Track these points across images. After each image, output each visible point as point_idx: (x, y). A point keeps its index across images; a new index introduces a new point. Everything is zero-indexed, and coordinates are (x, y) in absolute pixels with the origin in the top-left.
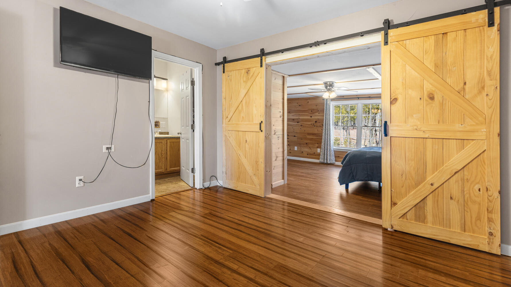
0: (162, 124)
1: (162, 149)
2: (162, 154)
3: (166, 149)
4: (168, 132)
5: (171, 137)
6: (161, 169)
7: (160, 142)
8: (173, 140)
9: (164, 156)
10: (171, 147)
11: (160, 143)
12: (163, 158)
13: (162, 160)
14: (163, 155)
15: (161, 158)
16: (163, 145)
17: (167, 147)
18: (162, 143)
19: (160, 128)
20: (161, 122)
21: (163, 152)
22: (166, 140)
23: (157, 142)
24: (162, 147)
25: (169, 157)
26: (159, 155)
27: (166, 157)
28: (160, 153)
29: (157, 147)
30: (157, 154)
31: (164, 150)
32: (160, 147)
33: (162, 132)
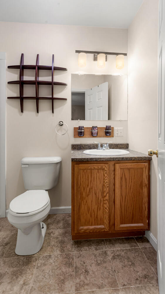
0: (117, 130)
2: (103, 192)
3: (113, 182)
4: (128, 144)
6: (100, 225)
7: (100, 167)
8: (129, 165)
9: (107, 198)
10: (124, 179)
11: (99, 171)
12: (106, 201)
13: (103, 206)
14: (105, 194)
15: (101, 200)
16: (106, 175)
17: (114, 178)
18: (103, 169)
19: (113, 137)
20: (115, 128)
21: (106, 190)
22: (113, 164)
23: (92, 168)
24: (104, 179)
25: (119, 199)
26: (97, 194)
27: (113, 200)
28: (100, 190)
29: (94, 177)
30: (93, 192)
31: (108, 185)
32: (99, 179)
33: (117, 145)
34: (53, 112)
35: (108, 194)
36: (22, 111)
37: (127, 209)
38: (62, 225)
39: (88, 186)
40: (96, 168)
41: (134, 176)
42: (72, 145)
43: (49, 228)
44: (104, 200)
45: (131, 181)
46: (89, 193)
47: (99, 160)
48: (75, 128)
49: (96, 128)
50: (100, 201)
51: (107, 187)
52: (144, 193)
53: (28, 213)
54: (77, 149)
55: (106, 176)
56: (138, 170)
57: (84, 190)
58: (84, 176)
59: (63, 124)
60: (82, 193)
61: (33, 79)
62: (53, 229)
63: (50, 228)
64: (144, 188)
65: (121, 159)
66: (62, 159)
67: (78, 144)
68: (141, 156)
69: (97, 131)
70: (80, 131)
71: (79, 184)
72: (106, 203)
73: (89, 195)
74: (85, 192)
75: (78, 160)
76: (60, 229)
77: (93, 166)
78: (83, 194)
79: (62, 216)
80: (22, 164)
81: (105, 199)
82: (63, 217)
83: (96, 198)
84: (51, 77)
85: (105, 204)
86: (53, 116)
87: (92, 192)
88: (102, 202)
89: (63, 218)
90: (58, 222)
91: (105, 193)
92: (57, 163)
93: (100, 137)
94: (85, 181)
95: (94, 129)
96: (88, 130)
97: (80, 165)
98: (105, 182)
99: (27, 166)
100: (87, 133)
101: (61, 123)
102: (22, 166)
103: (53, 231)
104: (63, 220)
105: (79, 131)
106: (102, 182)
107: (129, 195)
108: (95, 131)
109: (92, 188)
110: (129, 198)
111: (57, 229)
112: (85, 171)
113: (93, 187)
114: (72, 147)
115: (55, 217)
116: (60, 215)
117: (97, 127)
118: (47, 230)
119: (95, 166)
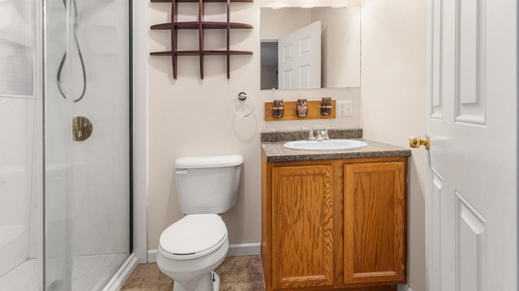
0: (342, 106)
1: (324, 197)
2: (323, 216)
3: (341, 197)
4: (361, 131)
5: (358, 154)
6: (318, 274)
7: (317, 171)
8: (369, 166)
9: (330, 225)
10: (359, 191)
11: (316, 178)
12: (329, 232)
13: (323, 241)
14: (326, 220)
15: (318, 230)
16: (328, 185)
17: (343, 191)
18: (323, 175)
19: (335, 117)
20: (339, 102)
21: (329, 211)
22: (341, 165)
23: (304, 173)
24: (324, 192)
25: (352, 228)
26: (312, 220)
27: (340, 229)
28: (318, 213)
29: (306, 190)
30: (306, 215)
31: (332, 204)
32: (316, 192)
33: (341, 131)
34: (228, 77)
35: (331, 219)
36: (175, 77)
37: (365, 247)
38: (247, 276)
39: (296, 205)
40: (310, 172)
41: (378, 187)
42: (261, 134)
43: (224, 281)
44: (324, 231)
45: (374, 196)
46: (297, 217)
47: (316, 159)
48: (267, 104)
49: (305, 103)
50: (317, 232)
51: (331, 206)
52: (397, 216)
53: (194, 253)
54: (271, 141)
55: (327, 187)
56: (386, 175)
57: (289, 212)
58: (288, 186)
59: (245, 98)
60: (286, 217)
61: (194, 19)
62: (232, 283)
63: (226, 281)
64: (397, 207)
65: (354, 156)
66: (244, 158)
67: (273, 133)
68: (392, 150)
69: (306, 107)
70: (277, 108)
71: (281, 202)
72: (328, 235)
73: (297, 221)
74: (290, 215)
75: (279, 159)
76: (244, 282)
77: (306, 169)
78: (286, 220)
79: (244, 259)
80: (176, 169)
81: (326, 227)
82: (247, 261)
83: (310, 225)
84: (226, 15)
85: (326, 237)
86: (228, 84)
87: (303, 216)
88: (321, 232)
89: (247, 263)
90: (239, 270)
91: (325, 217)
92: (237, 167)
93: (311, 118)
94: (292, 195)
95: (301, 105)
96: (290, 107)
97: (282, 168)
98: (327, 198)
99: (185, 172)
100: (288, 112)
101: (243, 95)
102: (177, 172)
103: (232, 287)
104: (247, 267)
105: (274, 108)
106: (321, 198)
107: (369, 220)
108: (302, 109)
109: (303, 209)
110: (369, 226)
111: (239, 282)
112: (291, 178)
113: (305, 207)
114: (262, 138)
115: (232, 261)
116: (240, 258)
117: (306, 101)
118: (220, 284)
119: (309, 168)
